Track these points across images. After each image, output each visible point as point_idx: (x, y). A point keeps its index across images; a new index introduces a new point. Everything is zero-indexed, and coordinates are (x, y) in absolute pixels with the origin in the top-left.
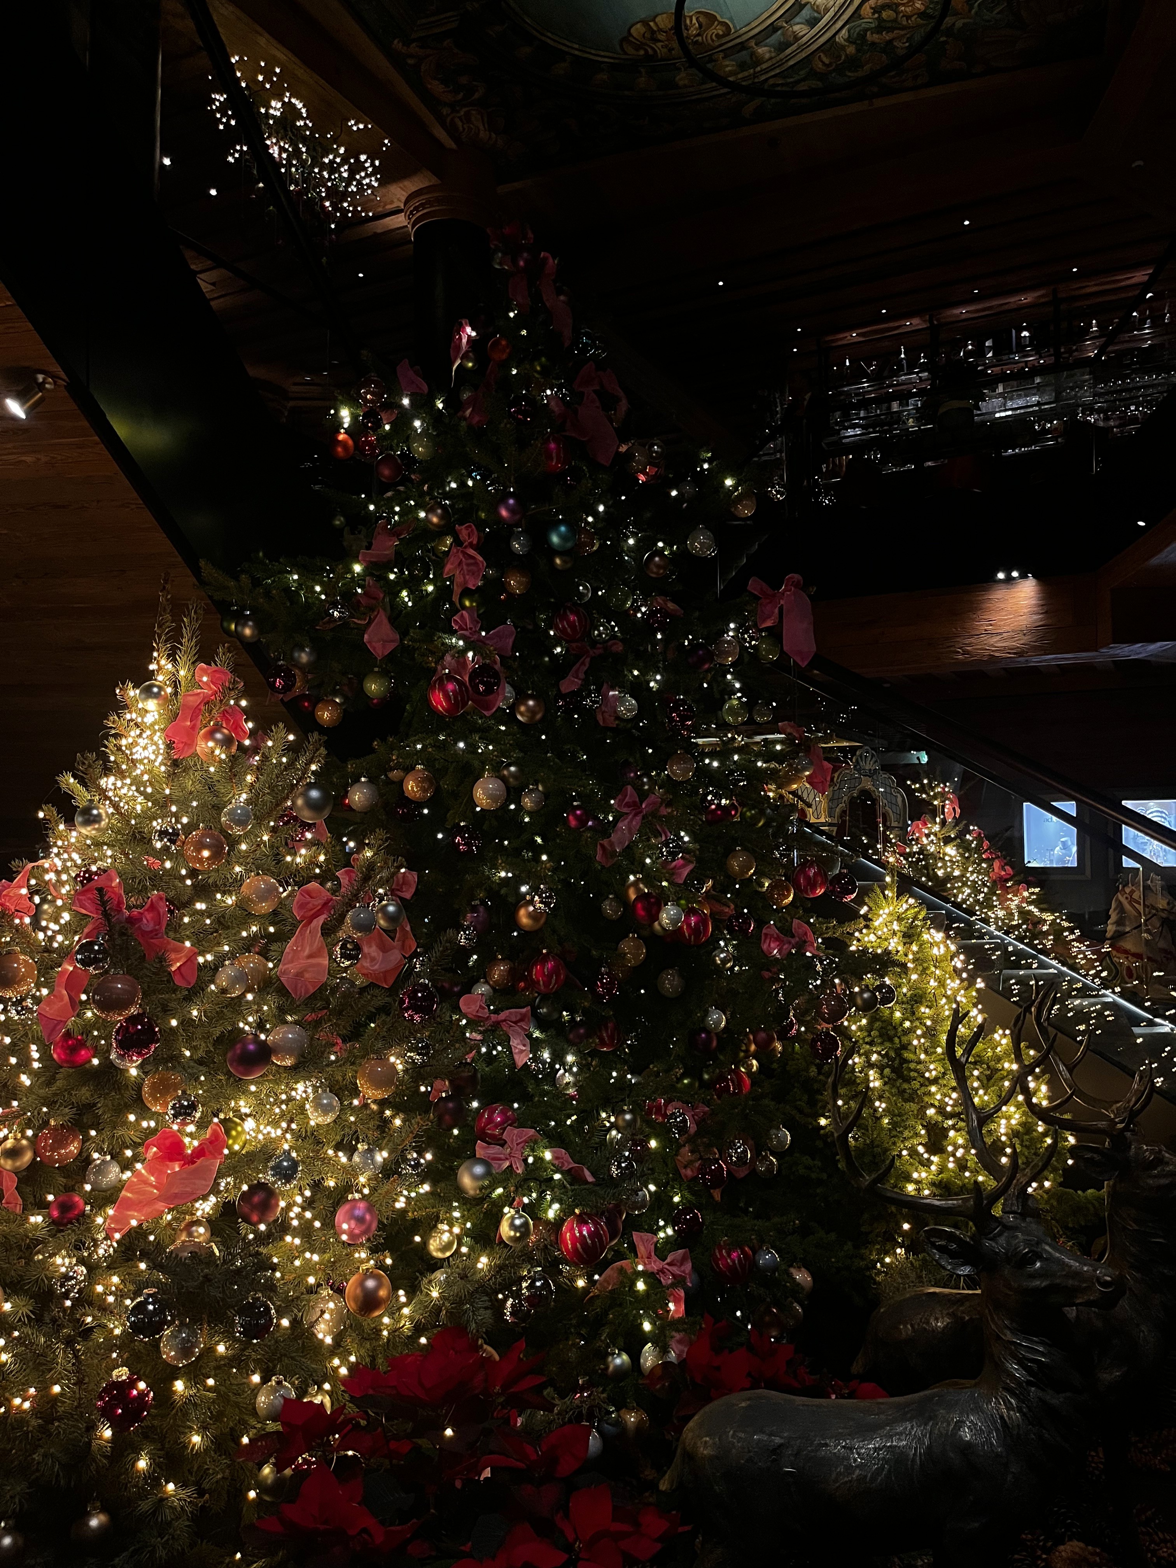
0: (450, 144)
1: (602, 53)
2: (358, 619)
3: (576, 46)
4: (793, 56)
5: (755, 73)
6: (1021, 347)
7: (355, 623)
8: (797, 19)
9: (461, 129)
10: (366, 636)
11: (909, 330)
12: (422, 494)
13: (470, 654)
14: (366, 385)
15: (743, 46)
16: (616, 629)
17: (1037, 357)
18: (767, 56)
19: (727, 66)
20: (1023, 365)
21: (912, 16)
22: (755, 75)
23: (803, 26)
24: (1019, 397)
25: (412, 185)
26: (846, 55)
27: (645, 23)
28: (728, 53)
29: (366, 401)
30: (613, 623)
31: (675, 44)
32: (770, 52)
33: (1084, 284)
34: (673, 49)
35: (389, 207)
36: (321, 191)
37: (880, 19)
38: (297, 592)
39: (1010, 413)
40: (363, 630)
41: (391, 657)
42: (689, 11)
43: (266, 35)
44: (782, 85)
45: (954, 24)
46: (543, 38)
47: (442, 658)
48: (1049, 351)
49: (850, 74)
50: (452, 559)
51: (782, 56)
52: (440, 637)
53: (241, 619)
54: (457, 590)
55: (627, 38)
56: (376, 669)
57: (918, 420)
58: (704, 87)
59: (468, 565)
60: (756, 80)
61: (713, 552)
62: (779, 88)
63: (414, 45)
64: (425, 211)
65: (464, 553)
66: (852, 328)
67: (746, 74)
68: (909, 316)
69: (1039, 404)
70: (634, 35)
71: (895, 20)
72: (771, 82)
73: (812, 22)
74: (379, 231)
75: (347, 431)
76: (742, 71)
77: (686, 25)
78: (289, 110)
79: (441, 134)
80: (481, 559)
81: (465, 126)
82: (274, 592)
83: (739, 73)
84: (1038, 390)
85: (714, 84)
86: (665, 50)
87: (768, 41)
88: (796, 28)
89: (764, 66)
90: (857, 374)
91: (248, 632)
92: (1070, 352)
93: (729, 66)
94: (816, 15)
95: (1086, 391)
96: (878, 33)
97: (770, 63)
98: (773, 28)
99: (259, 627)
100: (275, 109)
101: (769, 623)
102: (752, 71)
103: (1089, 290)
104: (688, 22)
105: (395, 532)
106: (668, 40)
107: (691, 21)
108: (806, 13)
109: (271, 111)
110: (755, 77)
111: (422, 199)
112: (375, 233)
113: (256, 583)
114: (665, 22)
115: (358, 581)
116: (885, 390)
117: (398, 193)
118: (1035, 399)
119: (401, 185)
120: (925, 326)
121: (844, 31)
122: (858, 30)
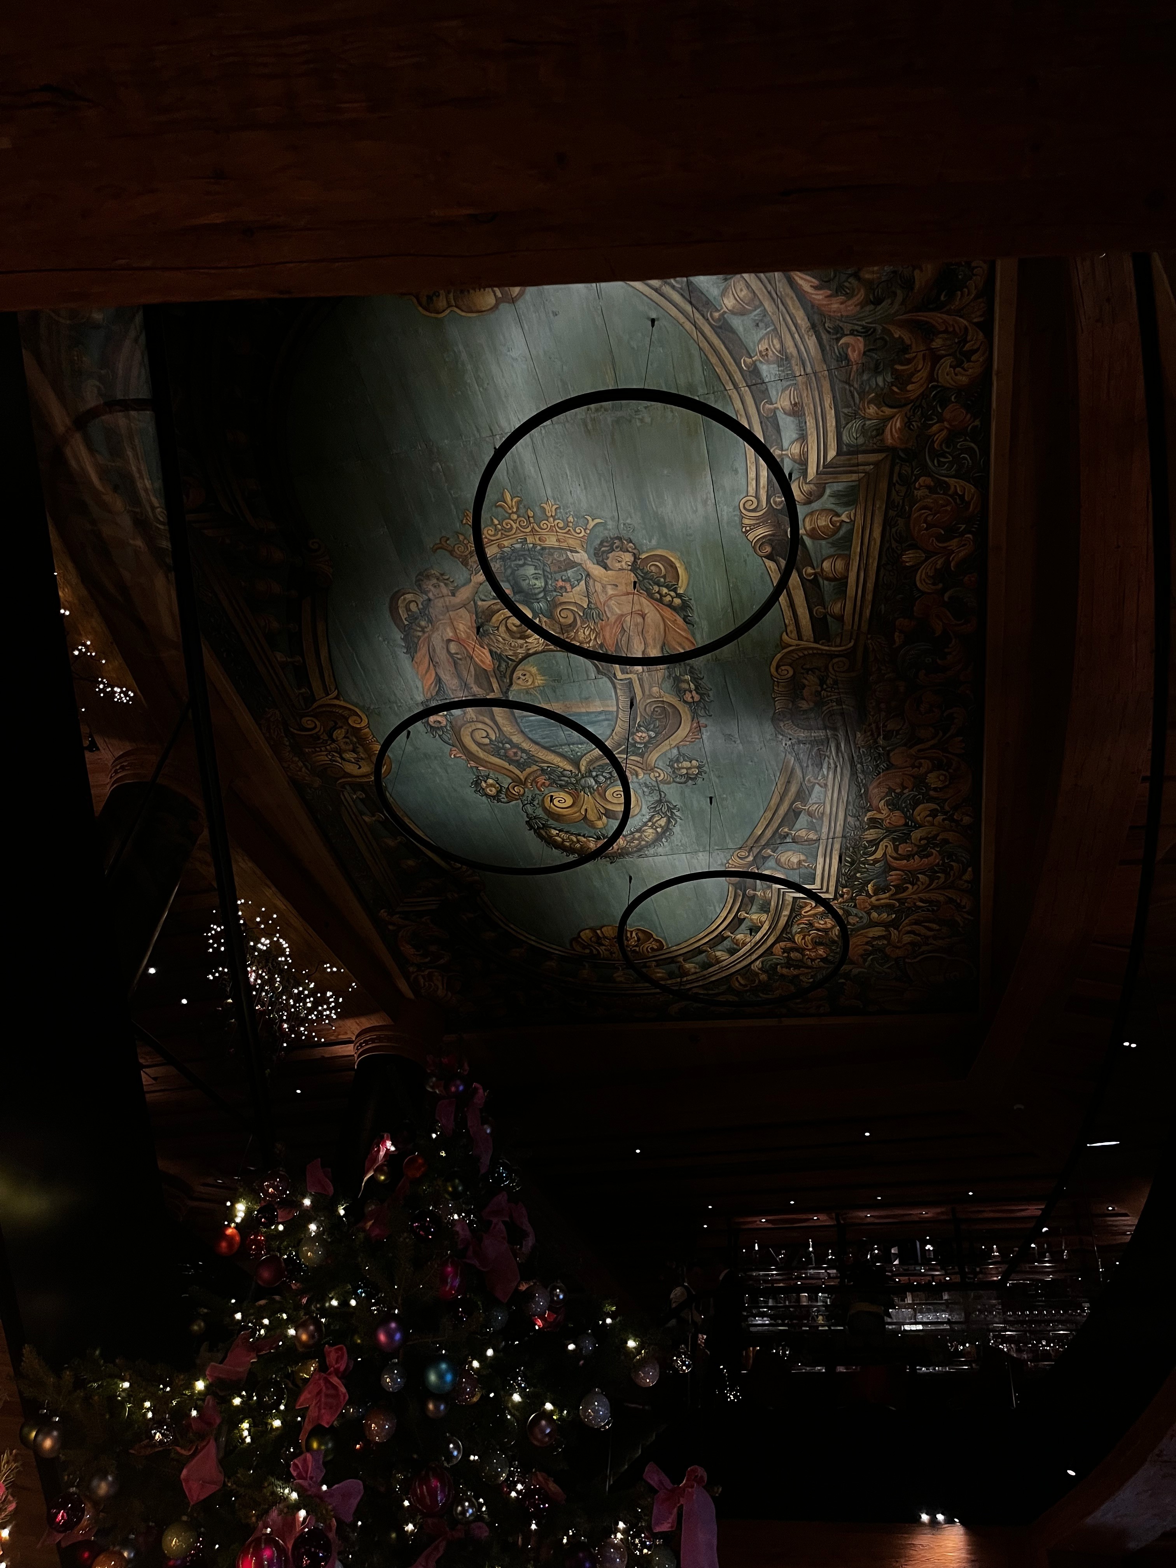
0: (410, 995)
1: (554, 947)
2: (182, 1448)
3: (533, 938)
4: (714, 974)
5: (681, 982)
6: (925, 1259)
7: (178, 1453)
8: (719, 947)
9: (422, 985)
10: (185, 1472)
11: (817, 1224)
12: (298, 1307)
13: (302, 1513)
14: (271, 1178)
15: (673, 960)
16: (484, 1509)
17: (943, 1272)
18: (693, 970)
19: (659, 973)
20: (929, 1278)
21: (816, 959)
22: (681, 984)
23: (723, 953)
24: (929, 1311)
25: (367, 1023)
26: (760, 981)
27: (593, 930)
28: (659, 963)
29: (266, 1193)
30: (481, 1500)
31: (616, 949)
32: (695, 968)
33: (982, 1209)
34: (614, 953)
35: (343, 1037)
36: (283, 1014)
37: (789, 958)
38: (122, 1404)
39: (920, 1327)
40: (182, 1463)
41: (206, 1504)
42: (631, 926)
43: (274, 889)
44: (704, 994)
45: (851, 971)
46: (506, 928)
47: (266, 1512)
48: (953, 1268)
49: (761, 995)
50: (311, 1387)
51: (705, 972)
52: (272, 1484)
53: (45, 1427)
54: (308, 1427)
55: (577, 939)
56: (185, 1518)
57: (827, 1318)
58: (636, 985)
59: (327, 1396)
60: (682, 988)
61: (608, 1424)
62: (701, 996)
63: (397, 916)
64: (374, 1045)
65: (327, 1381)
66: (763, 1215)
67: (674, 981)
68: (816, 1211)
69: (949, 1322)
70: (583, 937)
71: (801, 961)
72: (695, 990)
73: (732, 952)
74: (327, 1056)
75: (238, 1226)
76: (671, 979)
77: (627, 937)
78: (276, 948)
79: (403, 986)
80: (343, 1390)
81: (427, 984)
82: (96, 1397)
83: (667, 980)
84: (947, 1307)
85: (647, 985)
86: (606, 953)
87: (693, 959)
88: (718, 953)
89: (689, 978)
90: (765, 1262)
91: (48, 1443)
92: (976, 1274)
93: (660, 973)
94: (735, 946)
95: (995, 1316)
96: (787, 968)
97: (694, 977)
98: (699, 951)
99: (63, 1443)
100: (263, 944)
101: (665, 1527)
102: (679, 980)
103: (986, 1215)
104: (629, 935)
105: (257, 1346)
106: (611, 945)
107: (631, 935)
108: (727, 944)
109: (259, 945)
110: (681, 985)
111: (373, 1035)
112: (323, 1056)
113: (79, 1384)
114: (609, 932)
115: (197, 1401)
116: (792, 1282)
117: (353, 1027)
118: (945, 1316)
119: (357, 1021)
120: (832, 1224)
121: (758, 962)
122: (769, 963)
